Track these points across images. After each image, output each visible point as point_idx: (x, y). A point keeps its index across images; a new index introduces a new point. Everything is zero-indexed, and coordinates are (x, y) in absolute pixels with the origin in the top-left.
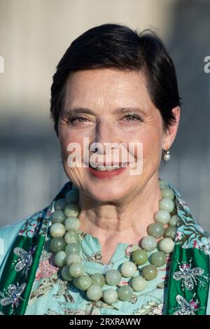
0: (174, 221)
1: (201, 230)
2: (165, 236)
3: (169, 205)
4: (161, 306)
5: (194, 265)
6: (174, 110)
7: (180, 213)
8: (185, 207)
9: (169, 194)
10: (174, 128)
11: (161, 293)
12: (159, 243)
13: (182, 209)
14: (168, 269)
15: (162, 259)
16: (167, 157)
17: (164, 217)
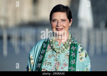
0: (71, 39)
1: (76, 40)
2: (70, 41)
3: (70, 36)
4: (69, 54)
5: (75, 46)
6: (71, 19)
7: (72, 37)
8: (73, 36)
9: (70, 34)
10: (71, 22)
11: (69, 51)
12: (69, 43)
13: (73, 37)
14: (70, 47)
15: (69, 45)
16: (70, 27)
17: (70, 38)
